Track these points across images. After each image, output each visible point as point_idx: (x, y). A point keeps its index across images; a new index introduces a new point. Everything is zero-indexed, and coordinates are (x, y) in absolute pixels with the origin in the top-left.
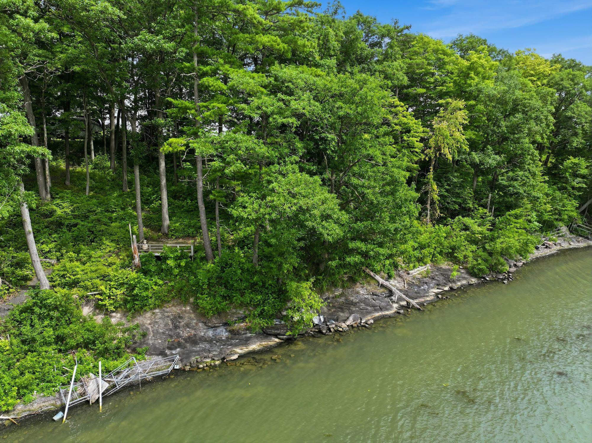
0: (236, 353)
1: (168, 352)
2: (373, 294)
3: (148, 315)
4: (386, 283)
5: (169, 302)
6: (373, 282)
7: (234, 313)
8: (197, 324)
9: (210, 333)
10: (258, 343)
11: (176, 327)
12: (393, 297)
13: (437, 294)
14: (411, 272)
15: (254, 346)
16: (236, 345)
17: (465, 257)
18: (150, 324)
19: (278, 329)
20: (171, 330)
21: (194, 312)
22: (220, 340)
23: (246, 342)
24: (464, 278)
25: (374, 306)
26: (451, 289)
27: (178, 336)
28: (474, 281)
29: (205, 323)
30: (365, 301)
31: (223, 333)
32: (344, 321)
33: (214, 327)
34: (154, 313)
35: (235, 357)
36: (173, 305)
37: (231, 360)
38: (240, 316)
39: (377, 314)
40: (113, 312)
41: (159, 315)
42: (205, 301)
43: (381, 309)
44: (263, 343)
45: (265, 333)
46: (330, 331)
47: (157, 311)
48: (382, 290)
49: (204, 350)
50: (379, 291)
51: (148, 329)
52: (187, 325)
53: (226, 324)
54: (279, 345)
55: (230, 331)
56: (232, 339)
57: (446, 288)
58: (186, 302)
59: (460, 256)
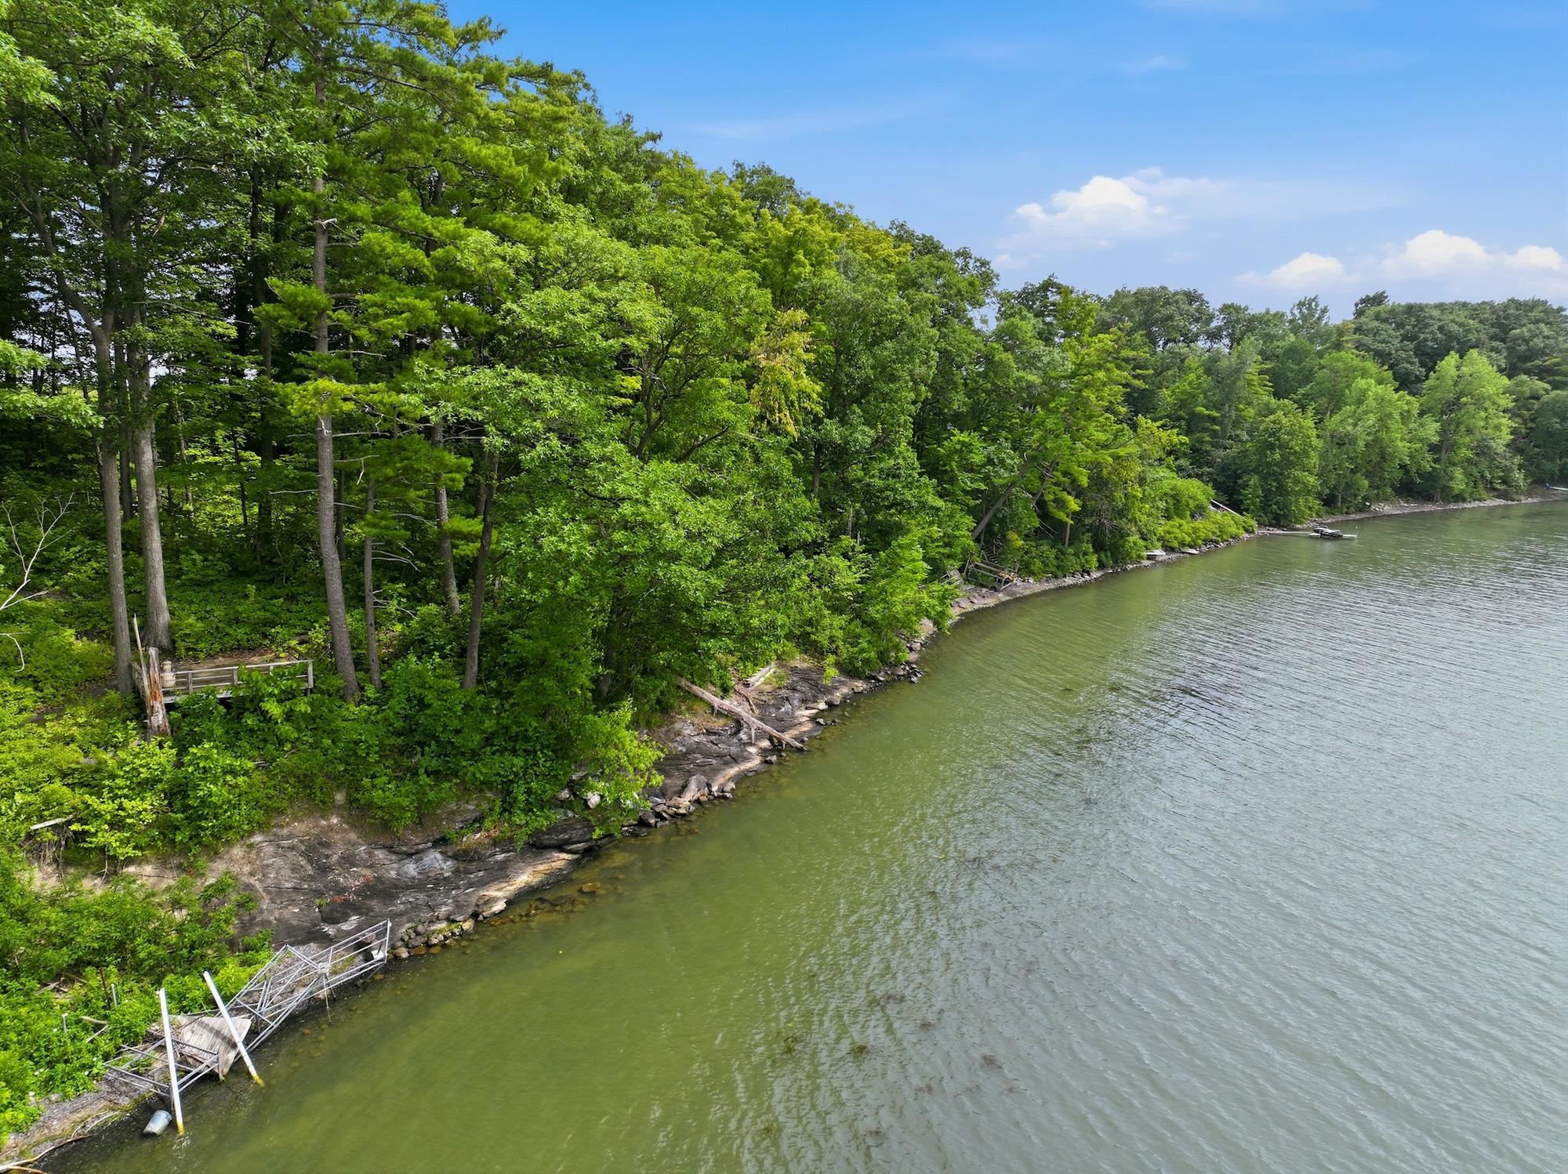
0: (494, 900)
1: (330, 930)
2: (709, 732)
3: (237, 851)
4: (724, 705)
5: (280, 812)
7: (453, 813)
8: (371, 854)
9: (411, 869)
10: (530, 870)
11: (324, 870)
13: (813, 719)
14: (751, 680)
15: (525, 878)
16: (483, 883)
18: (252, 874)
19: (564, 831)
20: (312, 878)
21: (353, 826)
22: (439, 881)
23: (501, 873)
24: (843, 683)
26: (830, 705)
27: (340, 890)
28: (860, 685)
29: (390, 849)
31: (437, 862)
32: (680, 793)
33: (414, 854)
34: (251, 846)
35: (500, 906)
36: (295, 818)
37: (495, 914)
38: (469, 816)
39: (733, 771)
40: (130, 861)
41: (269, 849)
42: (384, 791)
43: (734, 761)
44: (541, 868)
45: (538, 847)
46: (663, 819)
47: (258, 838)
48: (722, 721)
49: (416, 907)
50: (718, 724)
51: (248, 886)
52: (349, 861)
53: (441, 842)
54: (575, 864)
55: (455, 857)
56: (468, 872)
57: (823, 705)
58: (324, 808)
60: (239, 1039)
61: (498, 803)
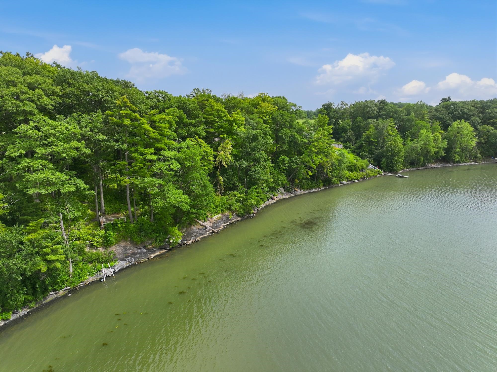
0: (152, 256)
1: (126, 259)
2: (199, 229)
3: (113, 247)
4: (203, 224)
5: (120, 241)
6: (198, 224)
7: (147, 242)
8: (133, 248)
9: (139, 251)
10: (159, 252)
11: (126, 250)
12: (207, 230)
13: (224, 226)
14: (213, 218)
15: (157, 253)
16: (151, 254)
17: (236, 209)
18: (115, 250)
19: (165, 246)
20: (124, 251)
21: (131, 244)
22: (144, 253)
23: (154, 252)
24: (235, 218)
25: (200, 234)
26: (230, 223)
27: (128, 253)
28: (239, 219)
29: (137, 248)
30: (196, 232)
31: (144, 250)
32: (189, 240)
33: (140, 249)
34: (115, 246)
35: (153, 257)
36: (122, 242)
37: (151, 259)
38: (149, 243)
39: (201, 237)
40: (99, 248)
41: (118, 247)
42: (136, 239)
43: (203, 235)
44: (161, 252)
45: (161, 248)
46: (185, 245)
47: (116, 245)
48: (202, 227)
49: (139, 257)
50: (201, 227)
51: (115, 252)
52: (130, 249)
53: (145, 247)
54: (167, 252)
55: (147, 249)
56: (148, 252)
57: (228, 223)
58: (126, 241)
59: (234, 209)
60: (112, 272)
61: (155, 241)
